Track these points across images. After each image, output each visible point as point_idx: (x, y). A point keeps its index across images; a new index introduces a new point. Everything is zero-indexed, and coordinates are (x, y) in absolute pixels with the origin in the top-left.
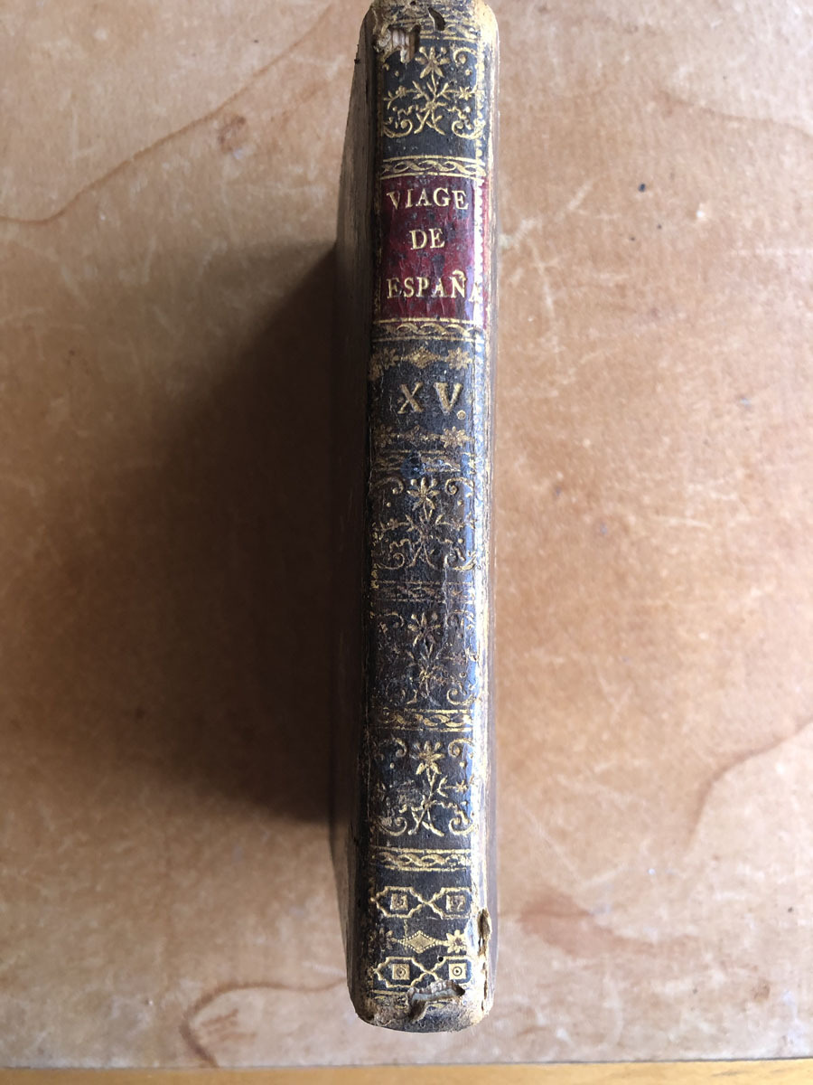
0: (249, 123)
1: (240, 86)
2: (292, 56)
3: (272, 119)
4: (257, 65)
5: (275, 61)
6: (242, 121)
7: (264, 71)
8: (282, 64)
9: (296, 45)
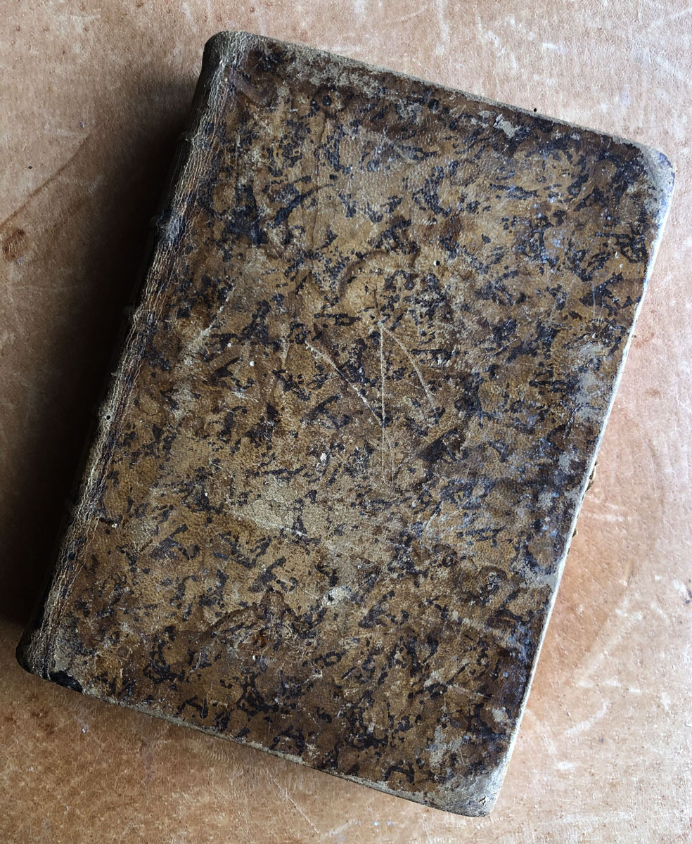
0: (28, 235)
1: (19, 205)
2: (60, 178)
3: (46, 230)
4: (31, 186)
5: (46, 184)
6: (22, 233)
7: (38, 191)
8: (51, 185)
9: (63, 169)
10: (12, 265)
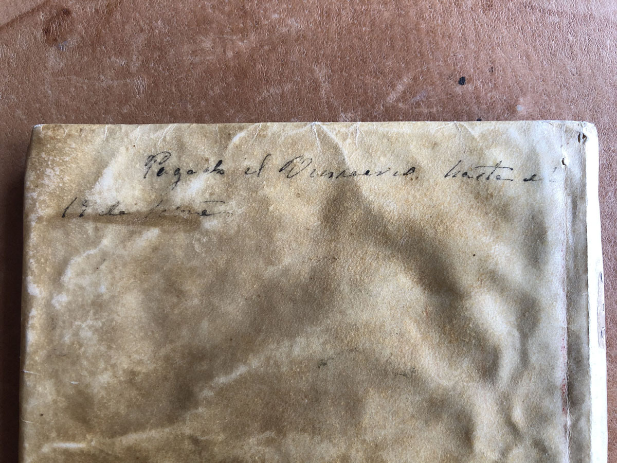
10: (53, 50)
